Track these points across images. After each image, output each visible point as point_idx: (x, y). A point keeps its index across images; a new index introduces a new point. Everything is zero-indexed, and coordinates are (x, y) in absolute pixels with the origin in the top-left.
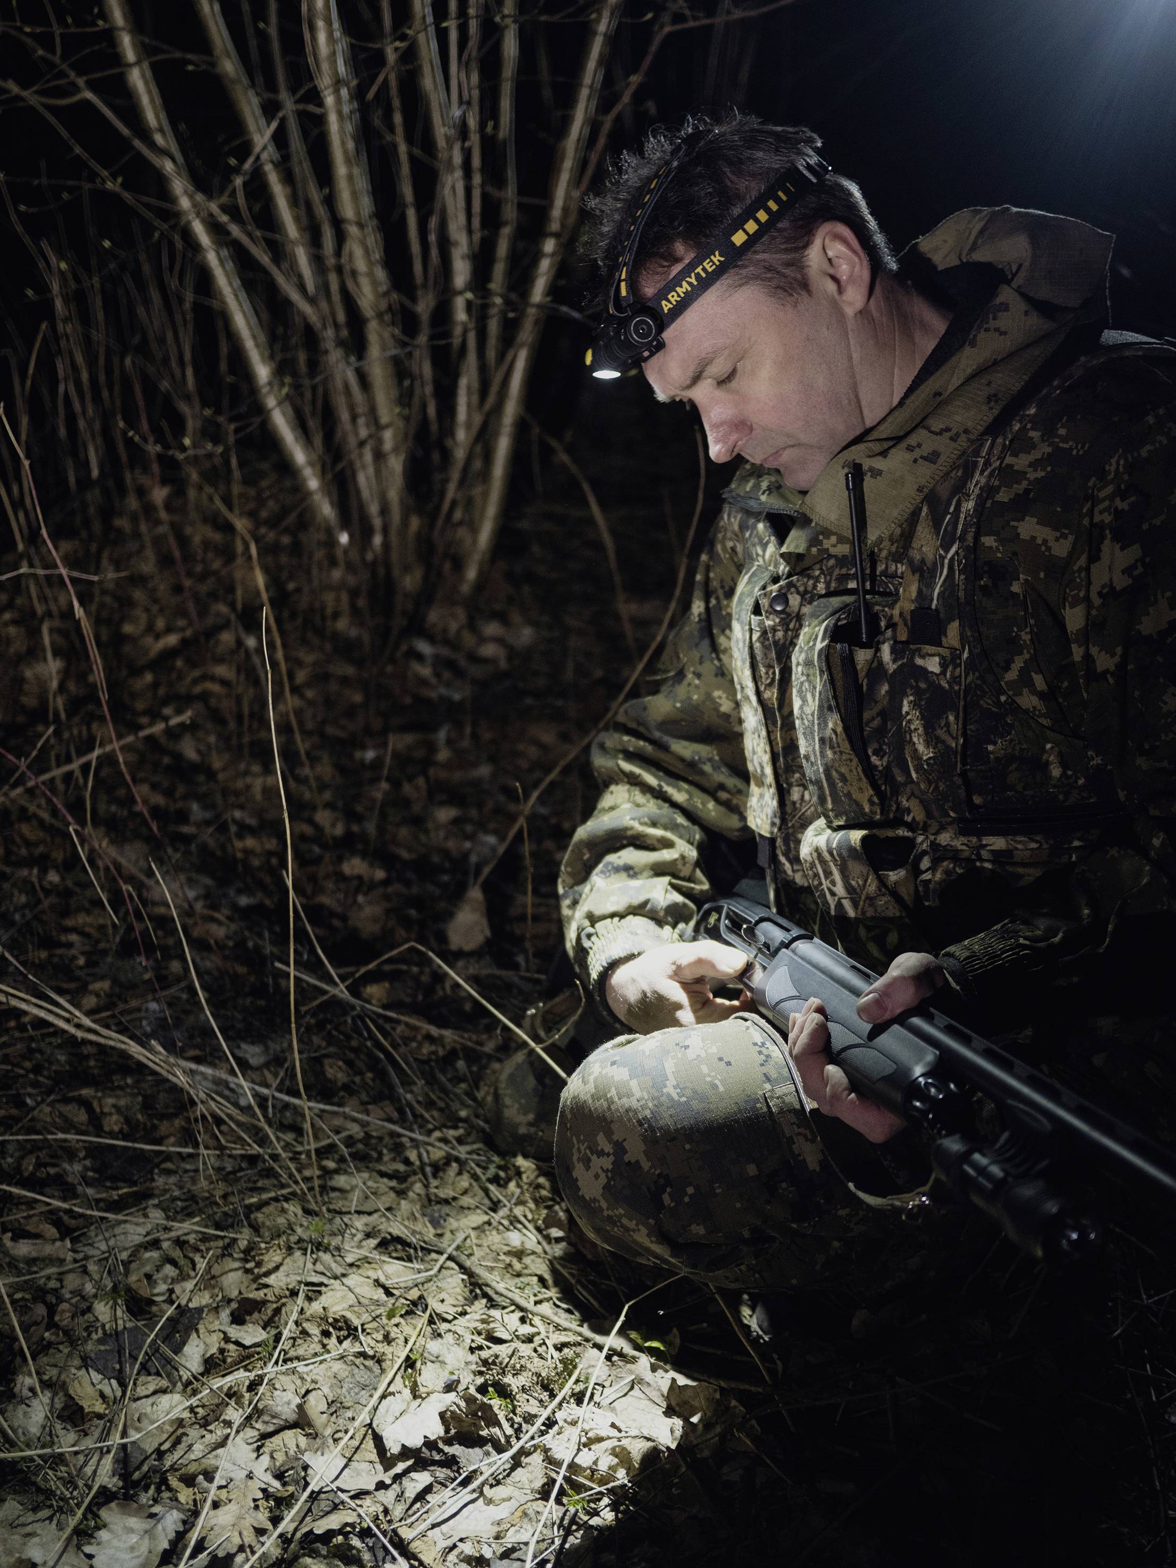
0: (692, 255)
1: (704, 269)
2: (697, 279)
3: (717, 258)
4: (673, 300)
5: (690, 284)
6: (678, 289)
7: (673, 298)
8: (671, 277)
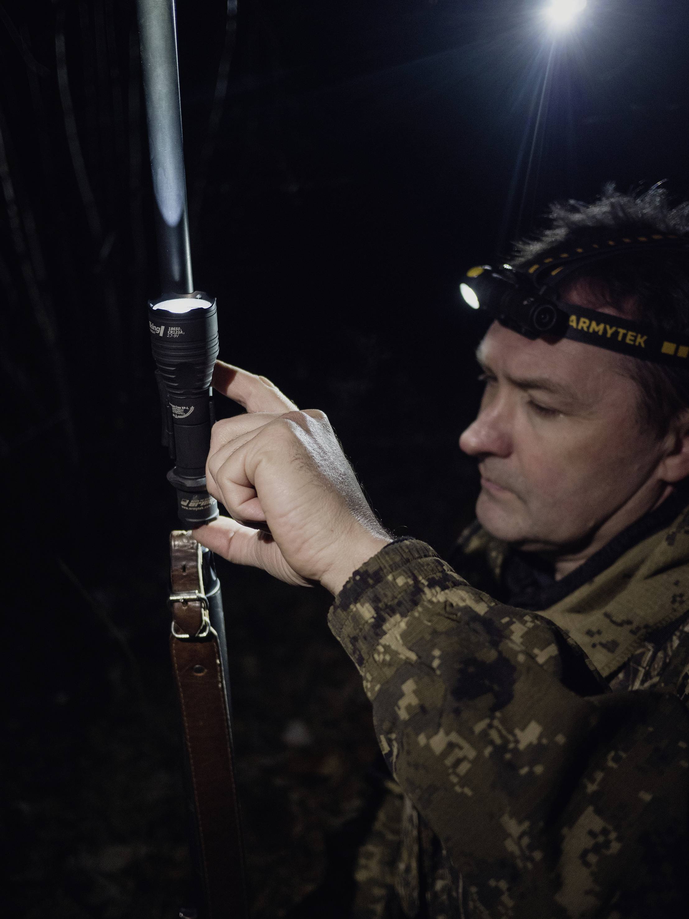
0: (630, 318)
1: (625, 336)
2: (613, 334)
3: (640, 340)
4: (581, 324)
5: (605, 330)
6: (594, 324)
7: (584, 324)
8: (600, 310)
